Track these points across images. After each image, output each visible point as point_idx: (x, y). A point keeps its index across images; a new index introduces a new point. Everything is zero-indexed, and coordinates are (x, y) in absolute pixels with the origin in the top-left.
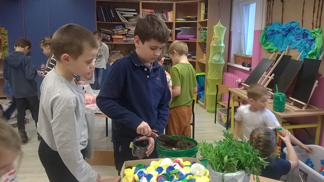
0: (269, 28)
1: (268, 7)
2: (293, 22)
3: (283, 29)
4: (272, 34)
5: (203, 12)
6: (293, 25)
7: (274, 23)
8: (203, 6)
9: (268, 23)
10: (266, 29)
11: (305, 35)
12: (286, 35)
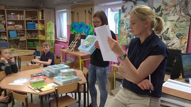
0: (73, 24)
1: (72, 16)
2: (82, 22)
3: (79, 25)
4: (75, 27)
5: (40, 16)
6: (82, 23)
7: (75, 22)
8: (40, 13)
9: (73, 22)
10: (72, 24)
11: (87, 27)
12: (80, 27)
